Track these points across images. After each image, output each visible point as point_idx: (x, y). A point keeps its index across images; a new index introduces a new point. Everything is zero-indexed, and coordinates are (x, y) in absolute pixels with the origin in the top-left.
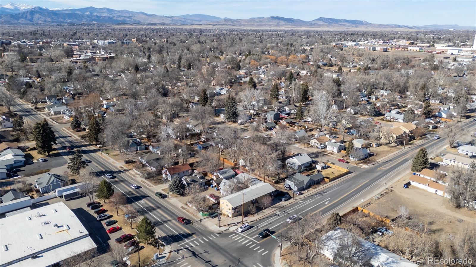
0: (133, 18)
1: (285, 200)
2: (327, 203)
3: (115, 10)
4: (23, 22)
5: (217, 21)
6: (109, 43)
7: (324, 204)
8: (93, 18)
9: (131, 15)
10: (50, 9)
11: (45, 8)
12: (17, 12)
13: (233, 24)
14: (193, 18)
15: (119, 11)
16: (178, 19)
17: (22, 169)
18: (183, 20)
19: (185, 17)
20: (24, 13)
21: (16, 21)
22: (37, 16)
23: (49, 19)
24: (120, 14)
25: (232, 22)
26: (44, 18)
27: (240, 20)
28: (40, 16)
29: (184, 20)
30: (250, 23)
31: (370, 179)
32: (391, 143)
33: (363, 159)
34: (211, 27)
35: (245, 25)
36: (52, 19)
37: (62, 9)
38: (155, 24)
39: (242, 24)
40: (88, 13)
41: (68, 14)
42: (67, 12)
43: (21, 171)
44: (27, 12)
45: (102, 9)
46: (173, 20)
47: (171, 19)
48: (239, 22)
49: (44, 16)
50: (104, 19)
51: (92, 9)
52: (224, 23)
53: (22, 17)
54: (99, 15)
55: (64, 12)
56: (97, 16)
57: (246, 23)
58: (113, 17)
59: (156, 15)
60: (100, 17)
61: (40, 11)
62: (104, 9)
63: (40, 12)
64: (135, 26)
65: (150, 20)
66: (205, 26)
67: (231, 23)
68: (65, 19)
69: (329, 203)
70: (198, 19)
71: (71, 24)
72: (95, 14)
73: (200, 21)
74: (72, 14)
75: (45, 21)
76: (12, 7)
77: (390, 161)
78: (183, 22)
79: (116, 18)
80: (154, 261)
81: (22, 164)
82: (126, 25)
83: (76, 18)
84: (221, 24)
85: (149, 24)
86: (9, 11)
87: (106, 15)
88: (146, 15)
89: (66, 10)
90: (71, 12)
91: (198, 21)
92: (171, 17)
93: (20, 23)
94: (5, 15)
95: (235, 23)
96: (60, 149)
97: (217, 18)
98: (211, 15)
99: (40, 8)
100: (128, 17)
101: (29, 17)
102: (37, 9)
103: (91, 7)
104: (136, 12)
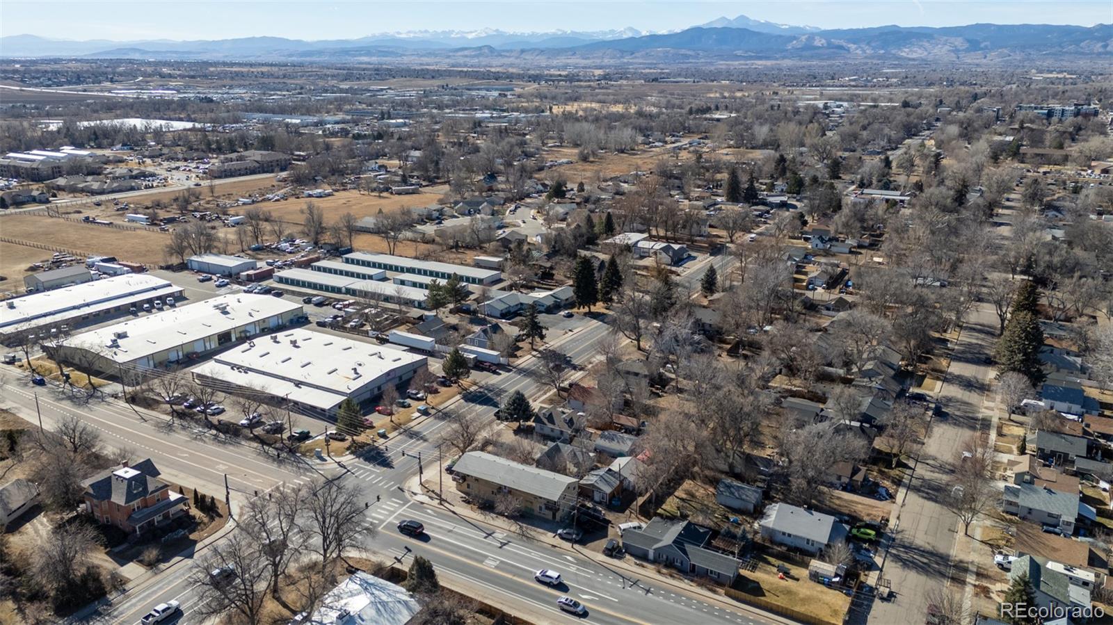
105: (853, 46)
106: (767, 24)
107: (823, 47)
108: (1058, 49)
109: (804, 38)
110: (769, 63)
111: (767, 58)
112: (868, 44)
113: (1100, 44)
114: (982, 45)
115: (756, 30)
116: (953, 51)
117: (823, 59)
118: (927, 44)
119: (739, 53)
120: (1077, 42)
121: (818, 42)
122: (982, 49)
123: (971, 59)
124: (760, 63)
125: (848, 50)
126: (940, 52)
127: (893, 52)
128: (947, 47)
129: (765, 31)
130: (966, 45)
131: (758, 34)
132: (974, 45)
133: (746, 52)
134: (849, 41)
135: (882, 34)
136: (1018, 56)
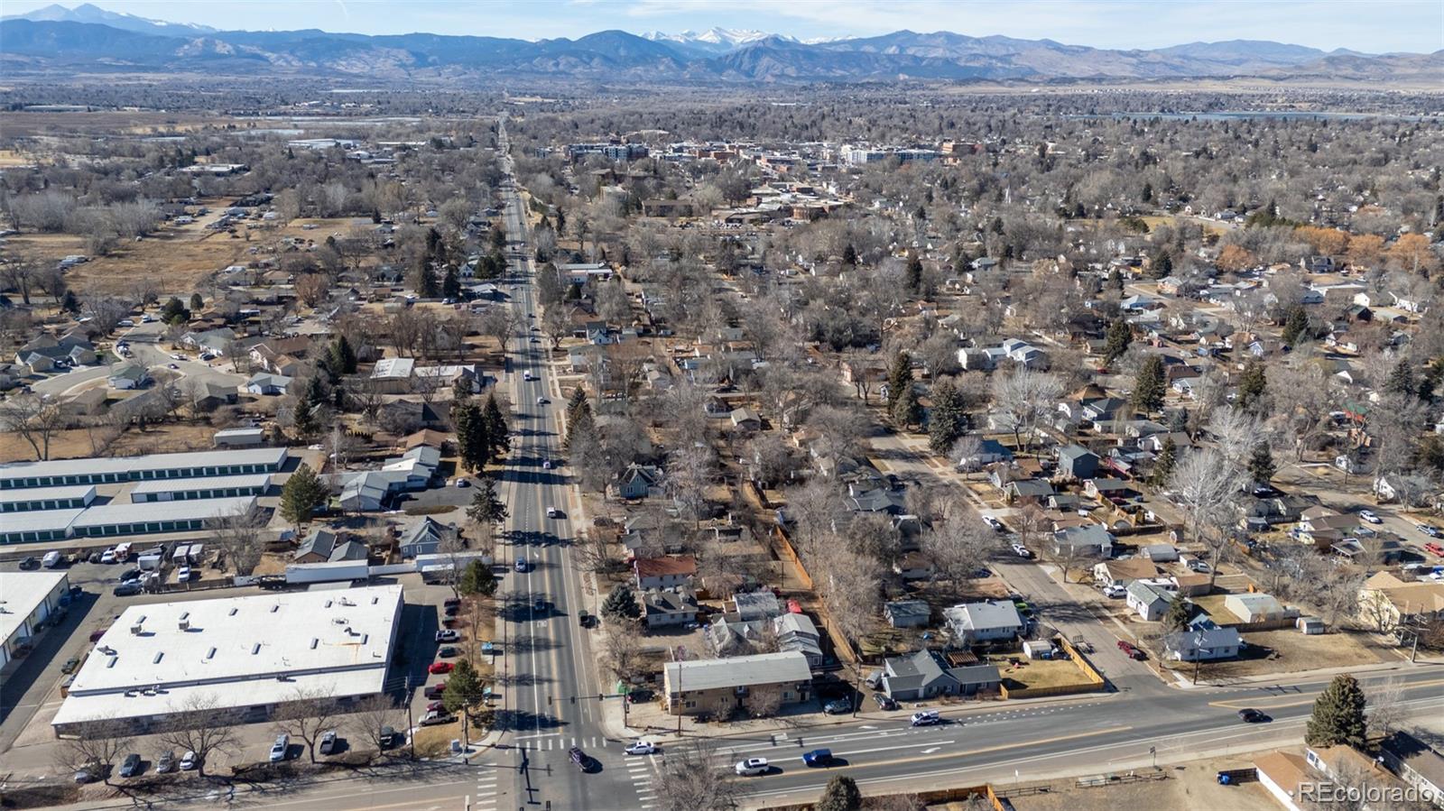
0: (1014, 59)
1: (833, 712)
2: (928, 751)
3: (969, 38)
4: (731, 80)
5: (1298, 64)
6: (870, 157)
7: (917, 751)
8: (903, 63)
9: (1012, 50)
10: (803, 42)
11: (790, 38)
12: (725, 51)
13: (1359, 74)
14: (1216, 54)
15: (978, 41)
16: (1159, 58)
17: (414, 495)
18: (1176, 61)
19: (1185, 53)
20: (737, 55)
21: (716, 77)
22: (765, 61)
23: (791, 71)
24: (979, 50)
25: (1357, 68)
26: (781, 66)
27: (1390, 57)
28: (772, 62)
29: (1179, 63)
30: (1429, 70)
31: (1138, 726)
32: (1383, 634)
33: (1205, 661)
34: (1264, 86)
35: (1404, 78)
36: (800, 69)
37: (828, 40)
38: (1072, 81)
39: (1397, 71)
40: (892, 50)
41: (842, 54)
42: (840, 49)
43: (411, 499)
44: (746, 50)
45: (934, 36)
46: (1142, 63)
47: (1134, 61)
48: (1384, 65)
49: (781, 62)
50: (931, 65)
51: (906, 37)
52: (1323, 70)
53: (731, 66)
54: (919, 54)
55: (832, 48)
56: (914, 58)
57: (1415, 71)
58: (958, 59)
59: (1087, 49)
60: (922, 59)
61: (774, 48)
62: (940, 34)
63: (775, 52)
64: (1011, 86)
65: (1065, 64)
66: (1246, 83)
67: (1350, 72)
68: (829, 69)
69: (936, 752)
70: (1234, 56)
71: (839, 85)
72: (911, 51)
73: (1239, 63)
74: (853, 55)
75: (782, 76)
76: (715, 39)
77: (1297, 689)
78: (1175, 68)
79: (967, 61)
80: (448, 753)
81: (422, 484)
82: (982, 83)
83: (859, 66)
84: (1307, 76)
85: (1052, 81)
86: (707, 48)
87: (939, 53)
88: (1058, 48)
89: (838, 43)
90: (850, 49)
91: (1233, 63)
92: (1136, 54)
93: (722, 82)
94: (698, 61)
95: (1369, 69)
96: (514, 462)
97: (1305, 50)
98: (1285, 42)
99: (776, 40)
100: (1001, 59)
101: (746, 66)
102: (769, 44)
103: (906, 32)
104: (1030, 41)
105: (272, 56)
106: (131, 19)
107: (229, 56)
108: (511, 66)
109: (199, 41)
110: (164, 77)
111: (156, 70)
112: (292, 53)
113: (551, 63)
114: (430, 60)
115: (121, 27)
116: (400, 66)
117: (241, 73)
118: (366, 57)
119: (107, 61)
120: (529, 59)
121: (222, 48)
122: (430, 65)
123: (424, 76)
124: (149, 77)
125: (266, 59)
126: (384, 66)
127: (328, 64)
128: (391, 61)
129: (133, 29)
130: (412, 60)
131: (126, 33)
132: (421, 60)
133: (118, 60)
134: (264, 48)
135: (306, 41)
136: (475, 75)
